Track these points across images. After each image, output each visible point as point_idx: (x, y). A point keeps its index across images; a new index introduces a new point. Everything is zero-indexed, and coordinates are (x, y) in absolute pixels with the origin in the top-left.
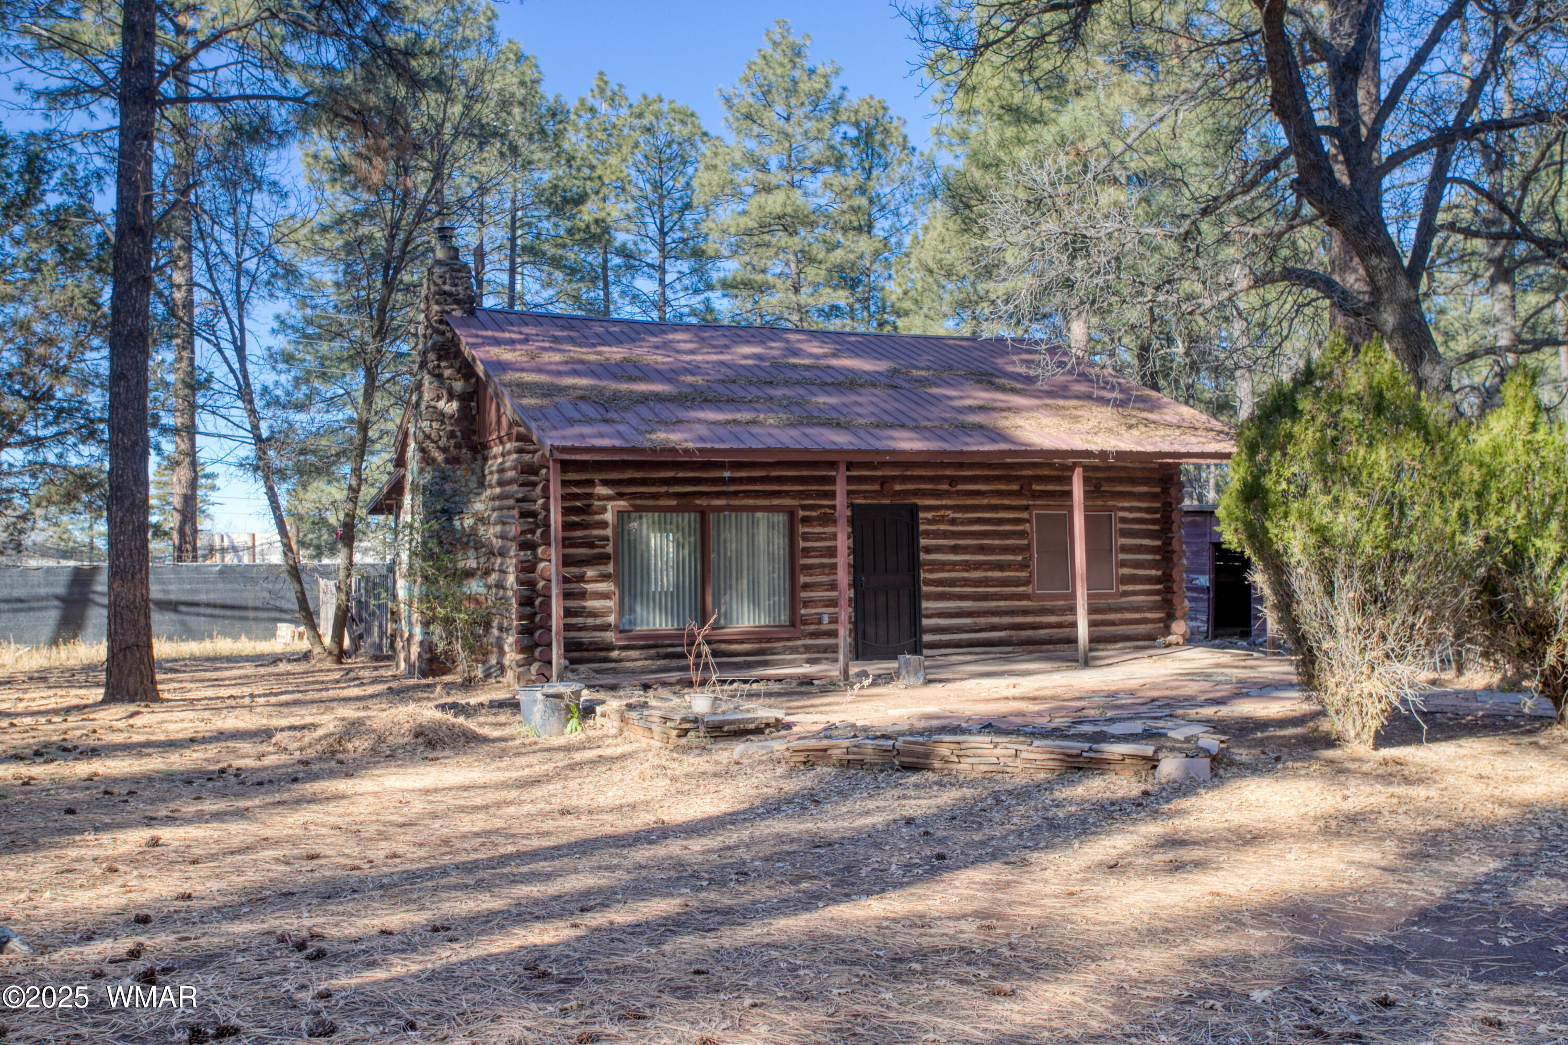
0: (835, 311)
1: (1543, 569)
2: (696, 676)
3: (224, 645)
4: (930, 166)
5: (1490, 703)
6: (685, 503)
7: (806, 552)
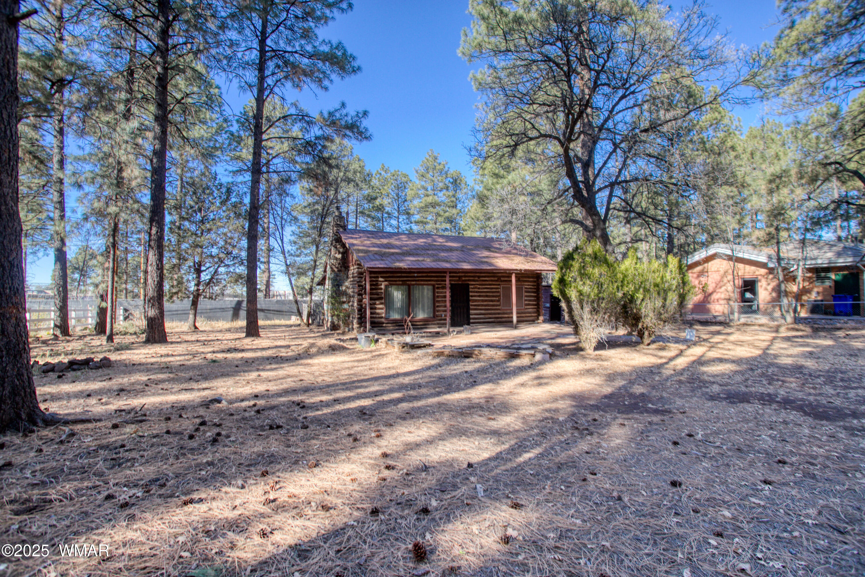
0: (446, 229)
1: (638, 302)
2: (407, 331)
3: (277, 322)
4: (473, 190)
5: (624, 339)
6: (404, 283)
7: (438, 297)
